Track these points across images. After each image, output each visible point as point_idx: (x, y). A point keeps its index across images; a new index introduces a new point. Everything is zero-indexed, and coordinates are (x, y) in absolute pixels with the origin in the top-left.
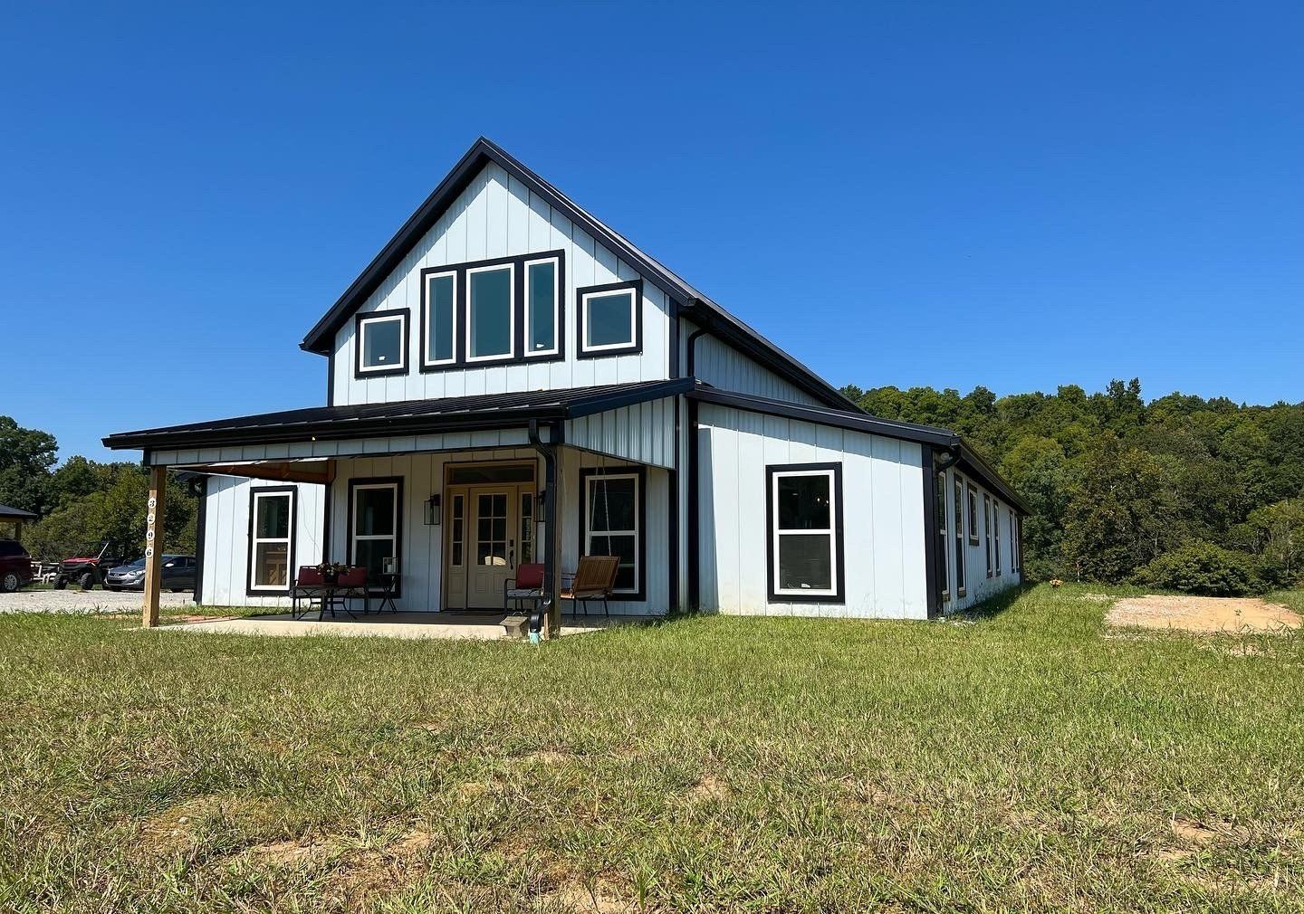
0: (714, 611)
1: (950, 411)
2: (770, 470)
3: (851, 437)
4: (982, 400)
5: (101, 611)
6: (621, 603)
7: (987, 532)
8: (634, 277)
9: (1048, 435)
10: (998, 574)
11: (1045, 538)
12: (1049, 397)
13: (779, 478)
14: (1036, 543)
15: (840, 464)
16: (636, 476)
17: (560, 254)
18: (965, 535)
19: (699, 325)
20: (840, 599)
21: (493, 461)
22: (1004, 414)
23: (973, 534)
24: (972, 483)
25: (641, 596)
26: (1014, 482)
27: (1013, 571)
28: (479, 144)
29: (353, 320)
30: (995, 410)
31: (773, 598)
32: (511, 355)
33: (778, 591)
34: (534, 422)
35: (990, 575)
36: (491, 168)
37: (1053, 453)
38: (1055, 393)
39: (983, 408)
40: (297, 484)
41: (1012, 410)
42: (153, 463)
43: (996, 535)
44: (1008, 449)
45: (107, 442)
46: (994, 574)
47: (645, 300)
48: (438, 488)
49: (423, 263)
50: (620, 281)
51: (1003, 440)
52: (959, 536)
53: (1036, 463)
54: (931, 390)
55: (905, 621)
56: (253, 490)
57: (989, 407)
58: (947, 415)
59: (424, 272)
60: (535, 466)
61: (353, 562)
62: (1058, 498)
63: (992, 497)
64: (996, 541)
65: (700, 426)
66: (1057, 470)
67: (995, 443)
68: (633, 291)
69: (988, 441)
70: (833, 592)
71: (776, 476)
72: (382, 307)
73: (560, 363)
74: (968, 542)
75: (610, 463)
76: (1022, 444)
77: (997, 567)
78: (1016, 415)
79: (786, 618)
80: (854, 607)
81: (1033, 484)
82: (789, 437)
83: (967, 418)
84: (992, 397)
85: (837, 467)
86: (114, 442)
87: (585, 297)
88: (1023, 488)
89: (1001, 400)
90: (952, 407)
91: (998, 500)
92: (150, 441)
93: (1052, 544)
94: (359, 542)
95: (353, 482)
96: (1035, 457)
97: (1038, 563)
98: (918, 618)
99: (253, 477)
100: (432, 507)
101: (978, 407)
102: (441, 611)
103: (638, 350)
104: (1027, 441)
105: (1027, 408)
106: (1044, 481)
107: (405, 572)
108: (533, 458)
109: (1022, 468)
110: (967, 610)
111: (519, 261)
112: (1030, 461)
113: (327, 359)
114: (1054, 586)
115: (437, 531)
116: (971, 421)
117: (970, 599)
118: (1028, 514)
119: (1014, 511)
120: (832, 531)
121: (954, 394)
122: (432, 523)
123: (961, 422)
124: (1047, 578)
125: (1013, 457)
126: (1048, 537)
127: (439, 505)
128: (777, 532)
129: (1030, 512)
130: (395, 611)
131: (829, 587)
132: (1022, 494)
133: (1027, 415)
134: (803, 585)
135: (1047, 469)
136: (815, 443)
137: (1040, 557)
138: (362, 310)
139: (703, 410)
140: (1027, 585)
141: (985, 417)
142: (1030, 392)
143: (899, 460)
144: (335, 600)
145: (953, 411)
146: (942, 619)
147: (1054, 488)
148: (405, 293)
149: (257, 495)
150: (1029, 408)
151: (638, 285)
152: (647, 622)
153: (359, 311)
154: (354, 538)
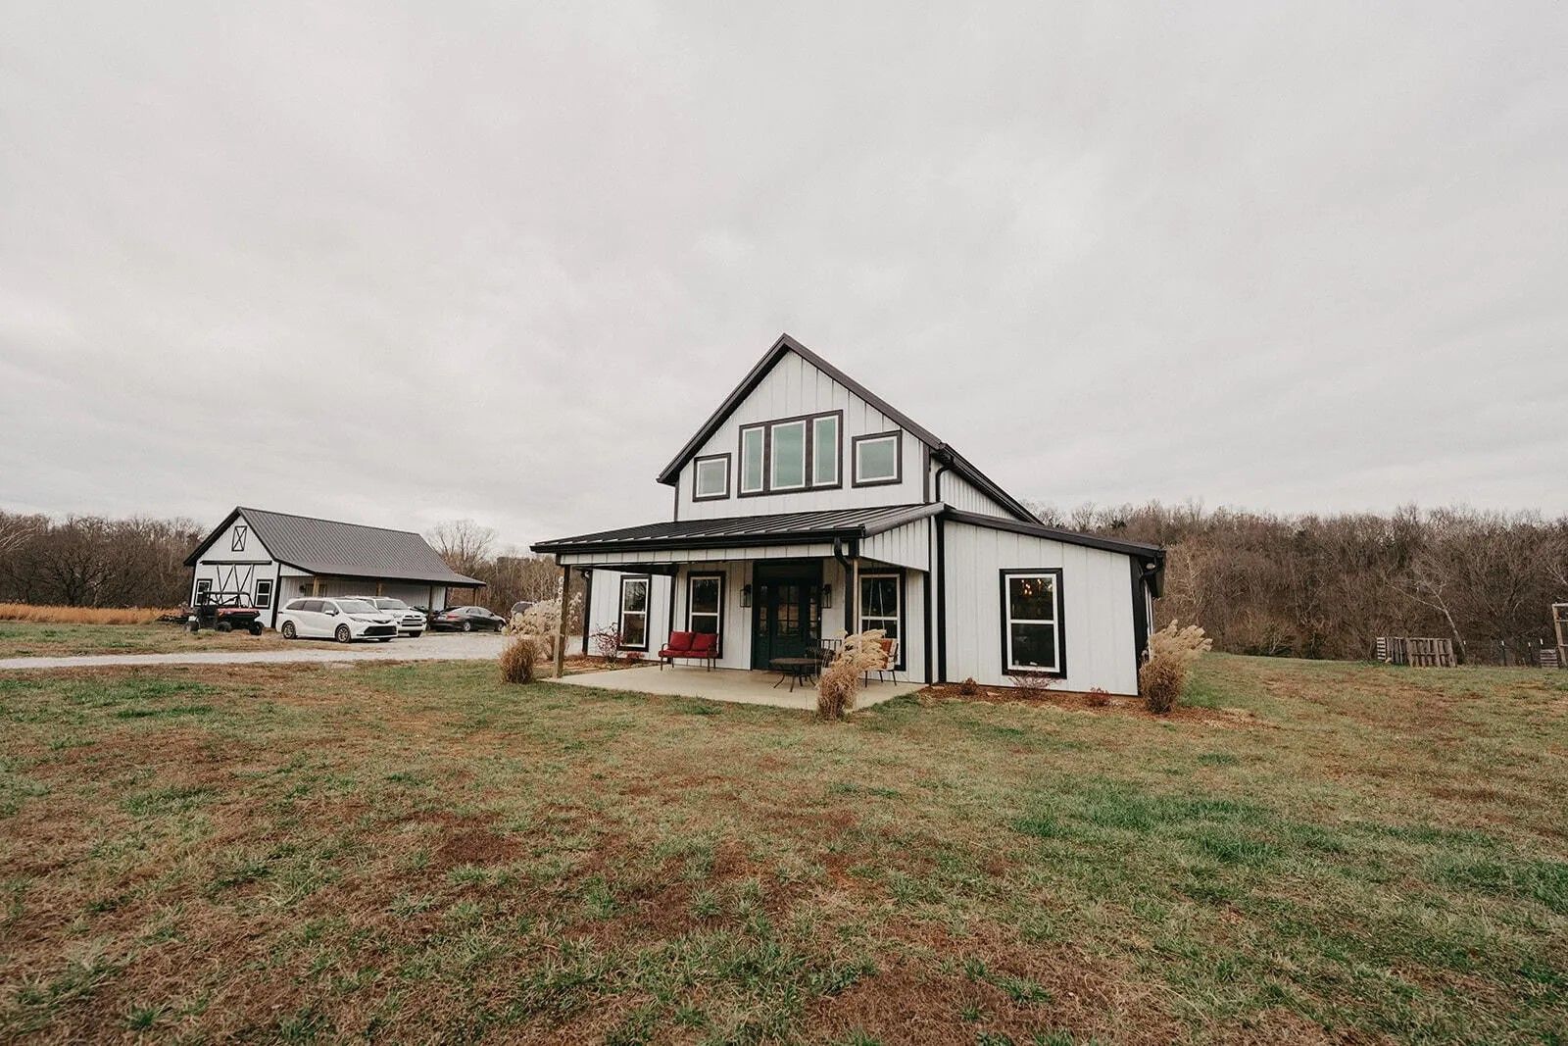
2: (1003, 573)
3: (1069, 549)
8: (892, 427)
13: (1011, 579)
15: (1061, 569)
16: (897, 576)
17: (840, 413)
19: (943, 464)
20: (1062, 675)
25: (902, 668)
28: (784, 337)
29: (692, 462)
31: (1006, 672)
32: (803, 485)
33: (1010, 667)
34: (837, 540)
36: (790, 355)
40: (651, 576)
42: (562, 563)
45: (533, 549)
47: (904, 445)
48: (749, 582)
49: (741, 422)
50: (885, 431)
55: (1122, 696)
56: (622, 579)
59: (742, 427)
60: (821, 567)
61: (690, 631)
65: (946, 539)
68: (895, 439)
70: (1057, 669)
71: (1008, 577)
72: (712, 453)
73: (840, 490)
75: (877, 566)
79: (1016, 688)
80: (1074, 682)
82: (1018, 548)
85: (1059, 572)
86: (537, 548)
87: (859, 443)
92: (560, 548)
94: (694, 617)
95: (690, 574)
98: (1131, 693)
100: (745, 594)
102: (751, 669)
103: (899, 481)
107: (725, 638)
111: (809, 419)
113: (674, 488)
115: (749, 611)
120: (1055, 622)
122: (745, 606)
127: (750, 593)
128: (1010, 622)
131: (1053, 666)
134: (1032, 664)
139: (949, 528)
148: (728, 442)
149: (625, 581)
151: (898, 434)
153: (697, 455)
154: (691, 614)
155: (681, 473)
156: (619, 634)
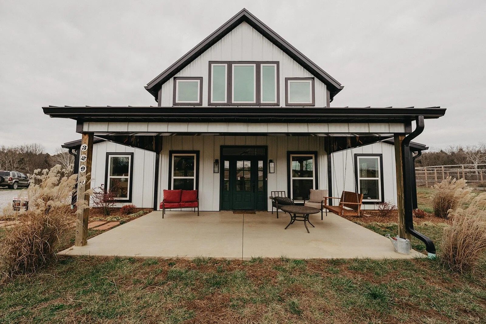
2: (356, 155)
8: (311, 76)
16: (313, 155)
17: (277, 63)
29: (172, 79)
32: (254, 102)
36: (244, 25)
48: (218, 156)
56: (108, 154)
59: (211, 62)
61: (172, 188)
85: (381, 155)
95: (171, 152)
103: (313, 105)
111: (258, 63)
115: (218, 175)
120: (379, 178)
127: (218, 164)
128: (359, 179)
134: (368, 198)
149: (110, 156)
151: (312, 79)
153: (176, 76)
154: (173, 178)
155: (163, 86)
156: (106, 193)
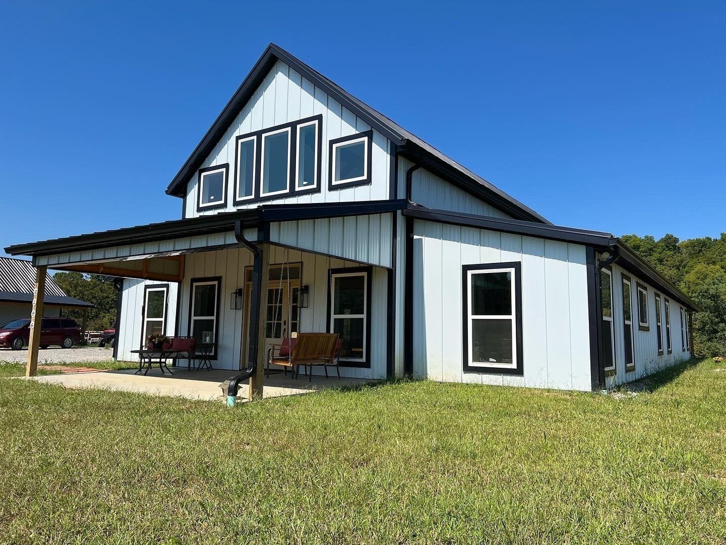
0: (423, 377)
1: (649, 249)
2: (466, 268)
3: (528, 242)
4: (670, 243)
5: (48, 362)
6: (354, 369)
7: (658, 320)
8: (367, 128)
9: (714, 263)
10: (670, 352)
11: (713, 328)
12: (716, 240)
13: (473, 275)
14: (707, 332)
15: (520, 263)
16: (365, 274)
17: (319, 118)
18: (634, 322)
19: (414, 161)
20: (519, 371)
21: (275, 264)
22: (684, 251)
23: (643, 321)
24: (641, 282)
25: (367, 365)
26: (692, 293)
27: (684, 350)
28: (270, 48)
29: (197, 174)
30: (679, 248)
31: (467, 369)
32: (287, 191)
33: (471, 363)
34: (238, 223)
35: (660, 354)
36: (279, 65)
37: (718, 274)
38: (719, 238)
39: (671, 247)
40: (169, 283)
41: (690, 248)
42: (37, 265)
43: (667, 323)
44: (687, 272)
45: (8, 250)
46: (665, 352)
47: (373, 144)
48: (241, 285)
49: (237, 133)
50: (357, 132)
51: (684, 267)
52: (627, 322)
53: (706, 281)
54: (636, 237)
55: (571, 393)
56: (147, 287)
57: (674, 246)
58: (646, 252)
59: (238, 138)
60: (300, 269)
61: (191, 335)
62: (722, 302)
63: (663, 296)
64: (668, 329)
65: (415, 237)
66: (721, 285)
67: (678, 268)
68: (366, 139)
69: (673, 267)
70: (514, 366)
71: (470, 273)
72: (213, 164)
73: (318, 194)
74: (637, 328)
75: (348, 265)
76: (696, 269)
77: (669, 347)
78: (693, 252)
79: (476, 385)
80: (532, 379)
81: (705, 294)
82: (480, 243)
83: (660, 254)
84: (676, 240)
85: (517, 266)
87: (335, 146)
88: (698, 296)
89: (683, 242)
90: (650, 247)
91: (668, 298)
93: (718, 332)
94: (195, 321)
95: (194, 280)
96: (705, 277)
97: (709, 344)
98: (582, 389)
99: (146, 278)
100: (236, 297)
101: (667, 247)
102: (240, 370)
103: (368, 182)
104: (700, 267)
105: (700, 247)
106: (712, 292)
107: (220, 342)
108: (300, 262)
109: (697, 284)
110: (636, 381)
111: (293, 125)
112: (703, 280)
113: (182, 200)
114: (716, 361)
115: (239, 314)
116: (662, 255)
117: (639, 372)
118: (697, 311)
119: (684, 308)
120: (513, 317)
121: (651, 239)
122: (237, 308)
123: (656, 255)
124: (714, 355)
125: (690, 277)
126: (716, 328)
127: (241, 296)
128: (471, 317)
129: (698, 309)
130: (210, 369)
131: (511, 362)
132: (697, 300)
133: (701, 251)
134: (491, 360)
135: (714, 284)
136: (500, 247)
137: (710, 340)
138: (202, 167)
139: (418, 225)
140: (695, 360)
141: (672, 253)
142: (702, 237)
143: (567, 259)
144: (153, 360)
145: (651, 249)
146: (605, 392)
147: (719, 296)
148: (226, 154)
149: (148, 290)
150: (702, 247)
151: (369, 134)
152: (373, 384)
154: (193, 318)
